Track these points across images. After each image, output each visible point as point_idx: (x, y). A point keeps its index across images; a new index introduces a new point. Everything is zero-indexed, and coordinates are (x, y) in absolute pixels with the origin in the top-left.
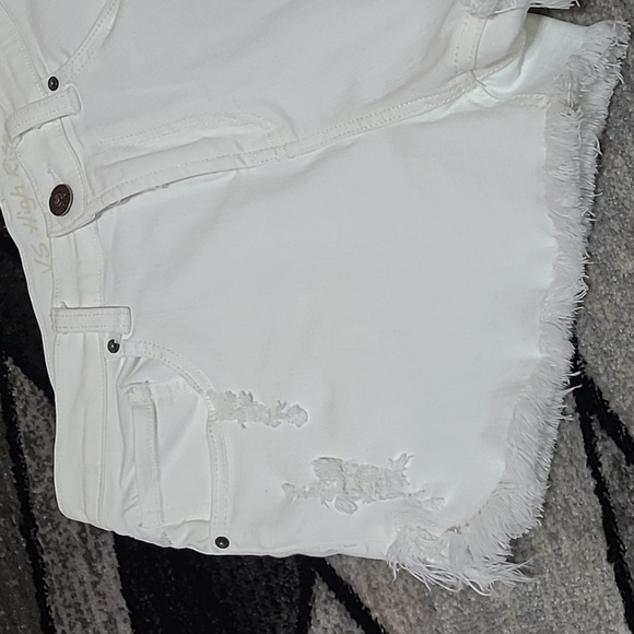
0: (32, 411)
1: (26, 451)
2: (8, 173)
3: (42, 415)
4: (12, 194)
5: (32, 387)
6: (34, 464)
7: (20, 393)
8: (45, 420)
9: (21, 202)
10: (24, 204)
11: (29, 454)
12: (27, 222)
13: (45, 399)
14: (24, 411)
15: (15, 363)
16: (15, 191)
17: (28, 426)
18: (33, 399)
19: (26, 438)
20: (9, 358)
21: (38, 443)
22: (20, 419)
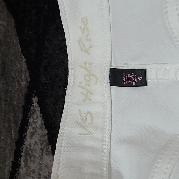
0: (36, 138)
1: (23, 158)
2: (82, 50)
3: (41, 144)
4: (80, 66)
5: (42, 124)
6: (24, 169)
7: (34, 122)
8: (41, 149)
9: (85, 75)
10: (87, 78)
11: (24, 161)
12: (85, 91)
13: (46, 137)
14: (32, 135)
15: (38, 103)
16: (83, 65)
17: (30, 146)
18: (40, 132)
19: (26, 151)
20: (36, 97)
21: (32, 159)
22: (28, 138)
